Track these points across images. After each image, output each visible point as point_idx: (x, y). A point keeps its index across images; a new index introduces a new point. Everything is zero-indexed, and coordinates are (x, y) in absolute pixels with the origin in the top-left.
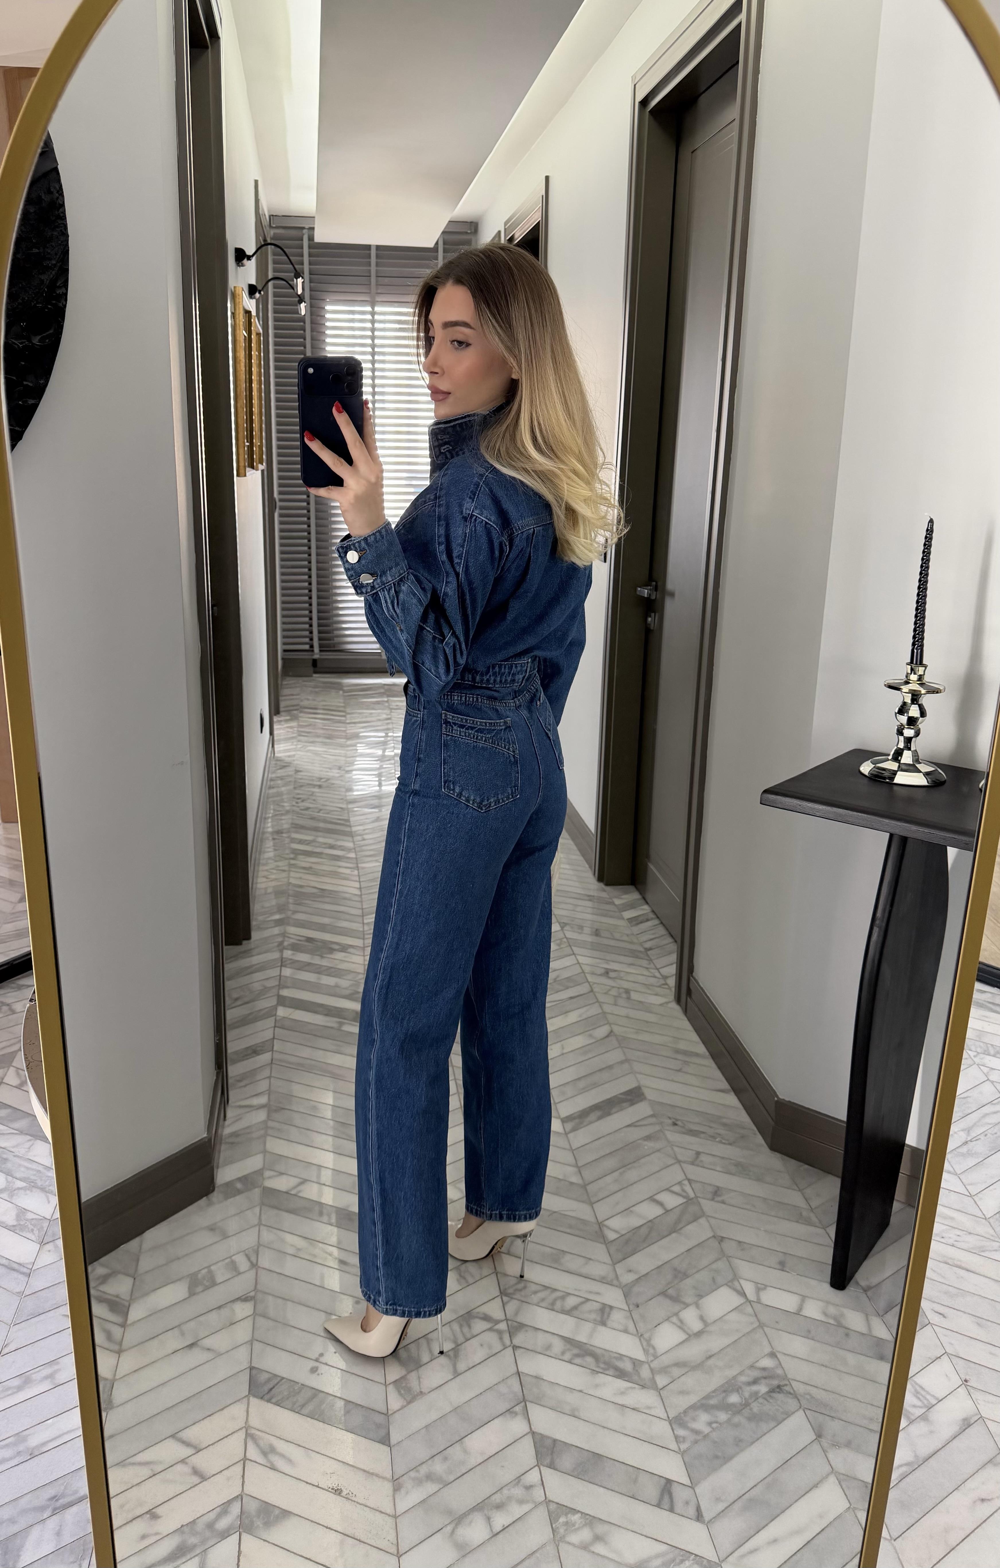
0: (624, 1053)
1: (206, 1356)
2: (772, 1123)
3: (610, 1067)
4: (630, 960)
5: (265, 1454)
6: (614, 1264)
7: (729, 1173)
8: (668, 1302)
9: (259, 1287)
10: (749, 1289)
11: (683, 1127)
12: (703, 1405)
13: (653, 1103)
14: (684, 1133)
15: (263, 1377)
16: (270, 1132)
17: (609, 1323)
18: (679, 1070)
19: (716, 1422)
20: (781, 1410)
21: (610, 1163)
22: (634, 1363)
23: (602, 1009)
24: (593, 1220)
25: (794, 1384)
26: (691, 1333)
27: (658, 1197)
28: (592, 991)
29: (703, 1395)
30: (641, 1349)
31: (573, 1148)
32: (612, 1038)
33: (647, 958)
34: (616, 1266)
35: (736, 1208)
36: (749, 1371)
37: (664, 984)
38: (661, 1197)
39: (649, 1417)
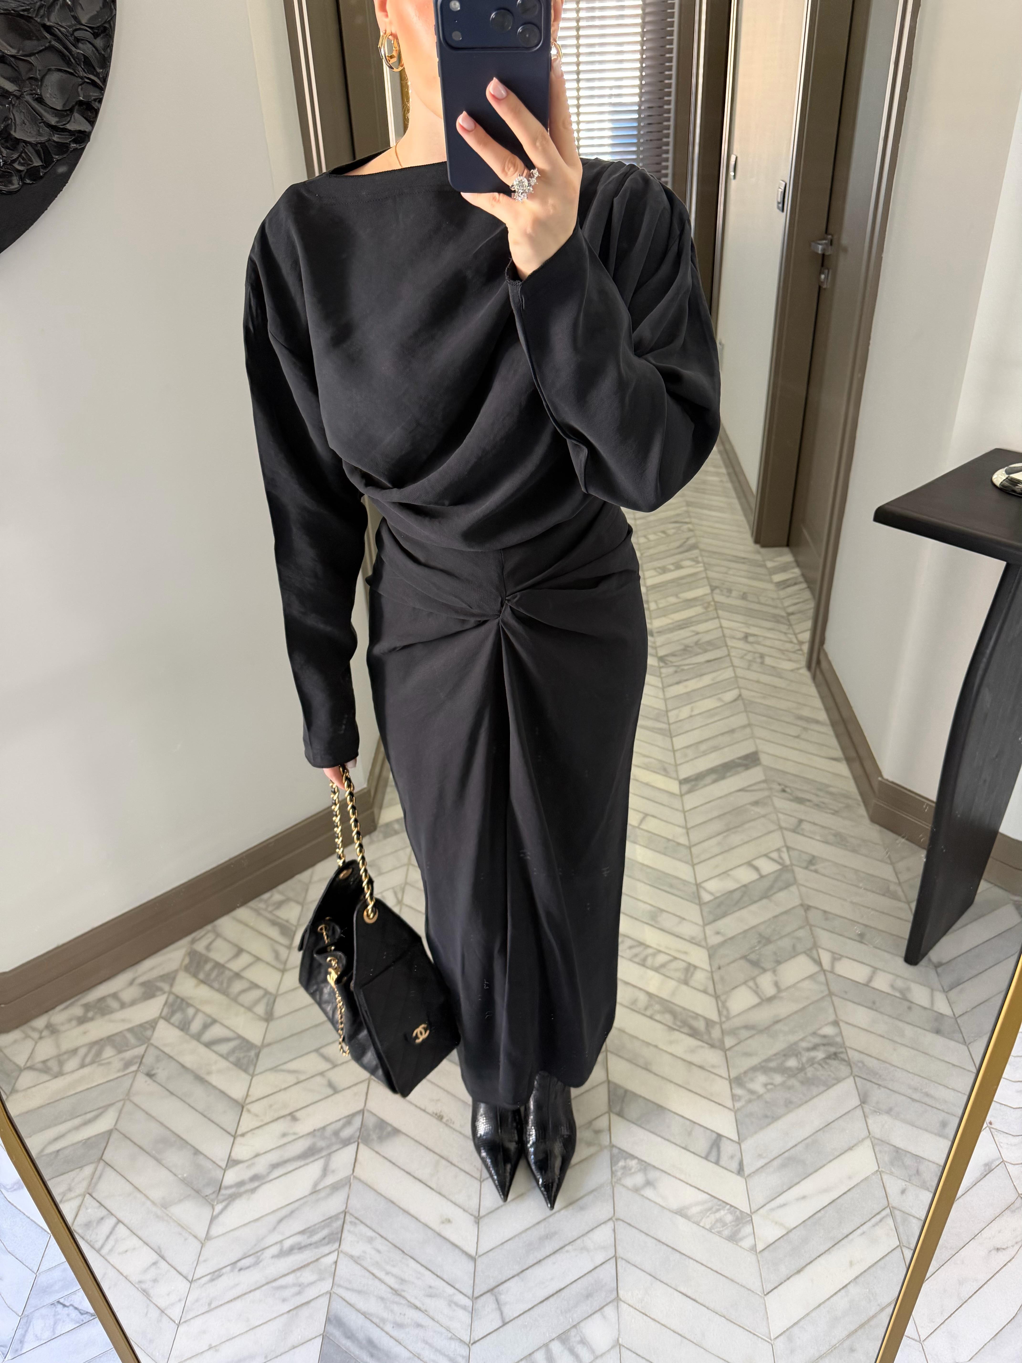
0: (748, 716)
2: (875, 798)
3: (733, 732)
4: (770, 625)
6: (705, 925)
7: (826, 843)
8: (748, 966)
10: (825, 958)
11: (791, 794)
12: (763, 1068)
13: (767, 769)
14: (790, 800)
17: (692, 983)
18: (797, 737)
19: (772, 1084)
20: (833, 1076)
21: (716, 826)
22: (707, 1023)
23: (735, 673)
24: (693, 880)
25: (850, 1052)
26: (764, 998)
27: (756, 863)
28: (729, 655)
29: (764, 1057)
30: (716, 1009)
31: (686, 809)
32: (740, 702)
33: (786, 622)
34: (706, 927)
35: (828, 879)
36: (811, 1038)
37: (798, 650)
38: (759, 863)
39: (714, 1075)
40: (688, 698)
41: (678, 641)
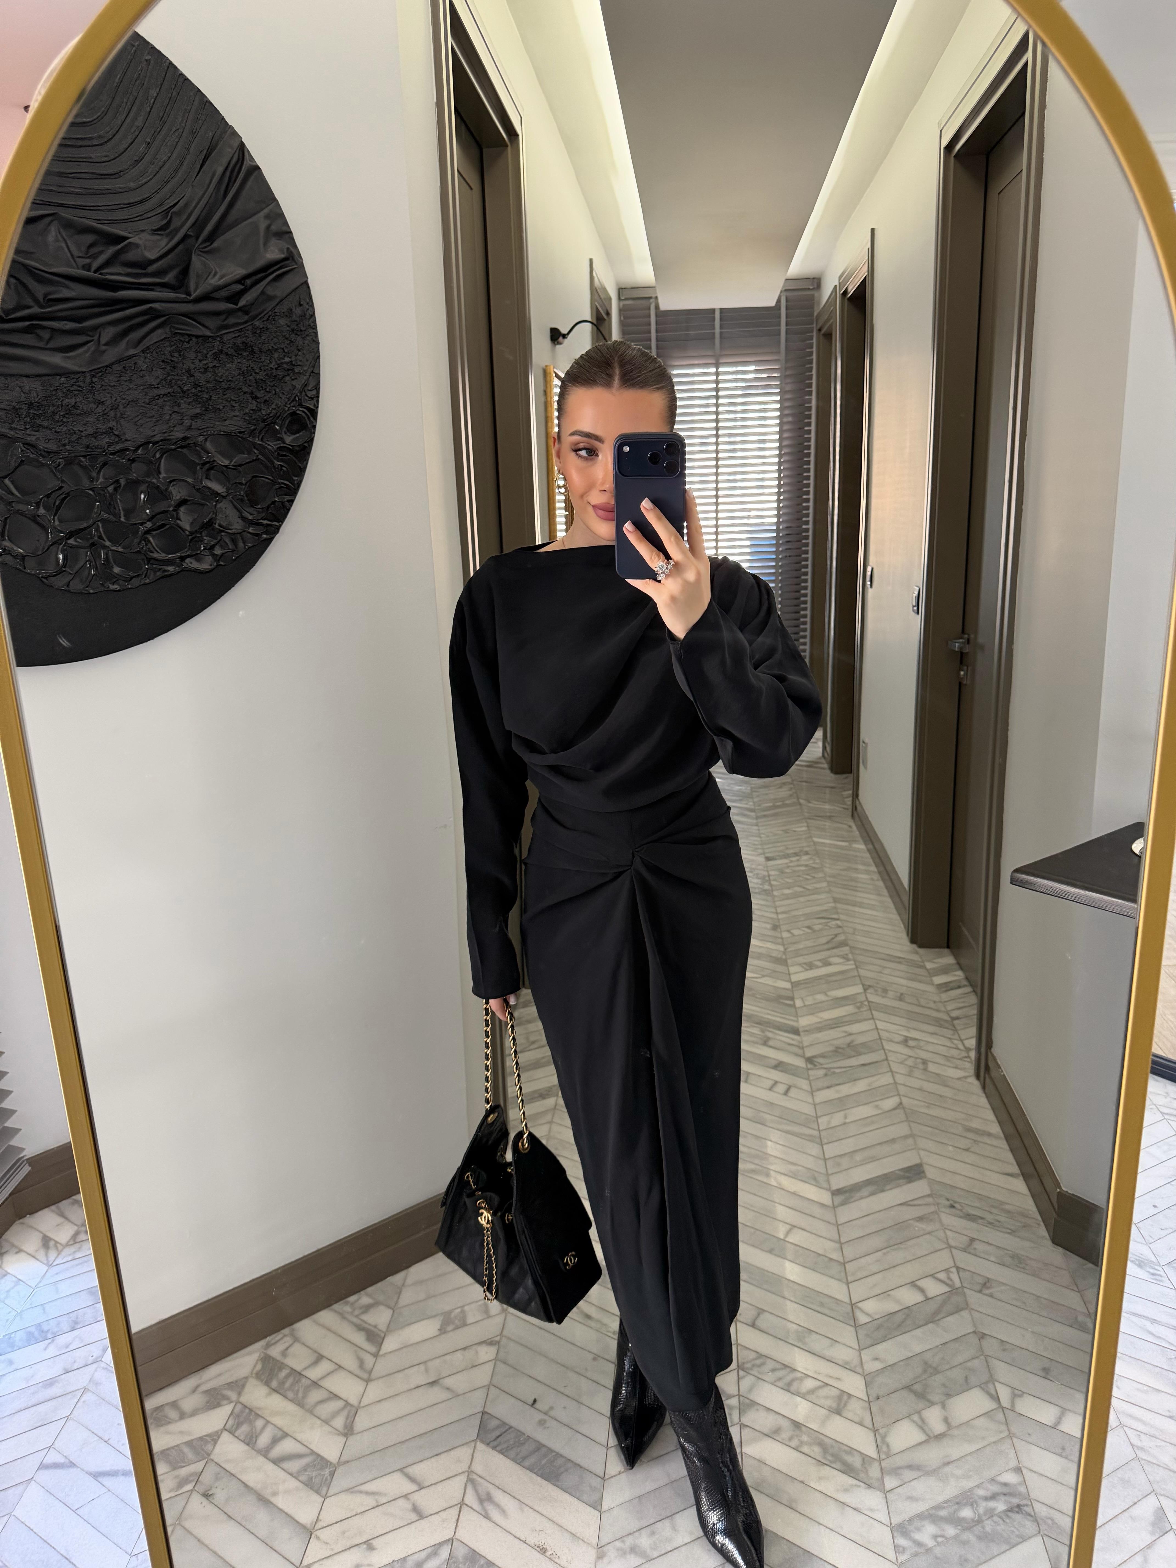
0: (910, 1126)
1: (445, 1395)
2: (1055, 1215)
3: (893, 1141)
4: (930, 1028)
5: (481, 1501)
6: (861, 1349)
7: (1003, 1264)
8: (912, 1398)
9: (505, 1333)
10: (1004, 1394)
11: (961, 1211)
12: (931, 1516)
13: (932, 1182)
14: (961, 1217)
15: (493, 1423)
17: (845, 1414)
18: (968, 1150)
19: (943, 1536)
20: (1017, 1533)
21: (876, 1242)
22: (864, 1460)
23: (894, 1080)
24: (847, 1300)
25: (1036, 1505)
26: (932, 1435)
27: (920, 1283)
28: (887, 1059)
29: (933, 1503)
30: (874, 1445)
31: (839, 1223)
32: (900, 1111)
33: (951, 1027)
34: (863, 1352)
35: (1004, 1304)
36: (988, 1485)
37: (966, 1057)
38: (924, 1283)
39: (872, 1520)
40: (841, 1104)
41: (828, 1041)
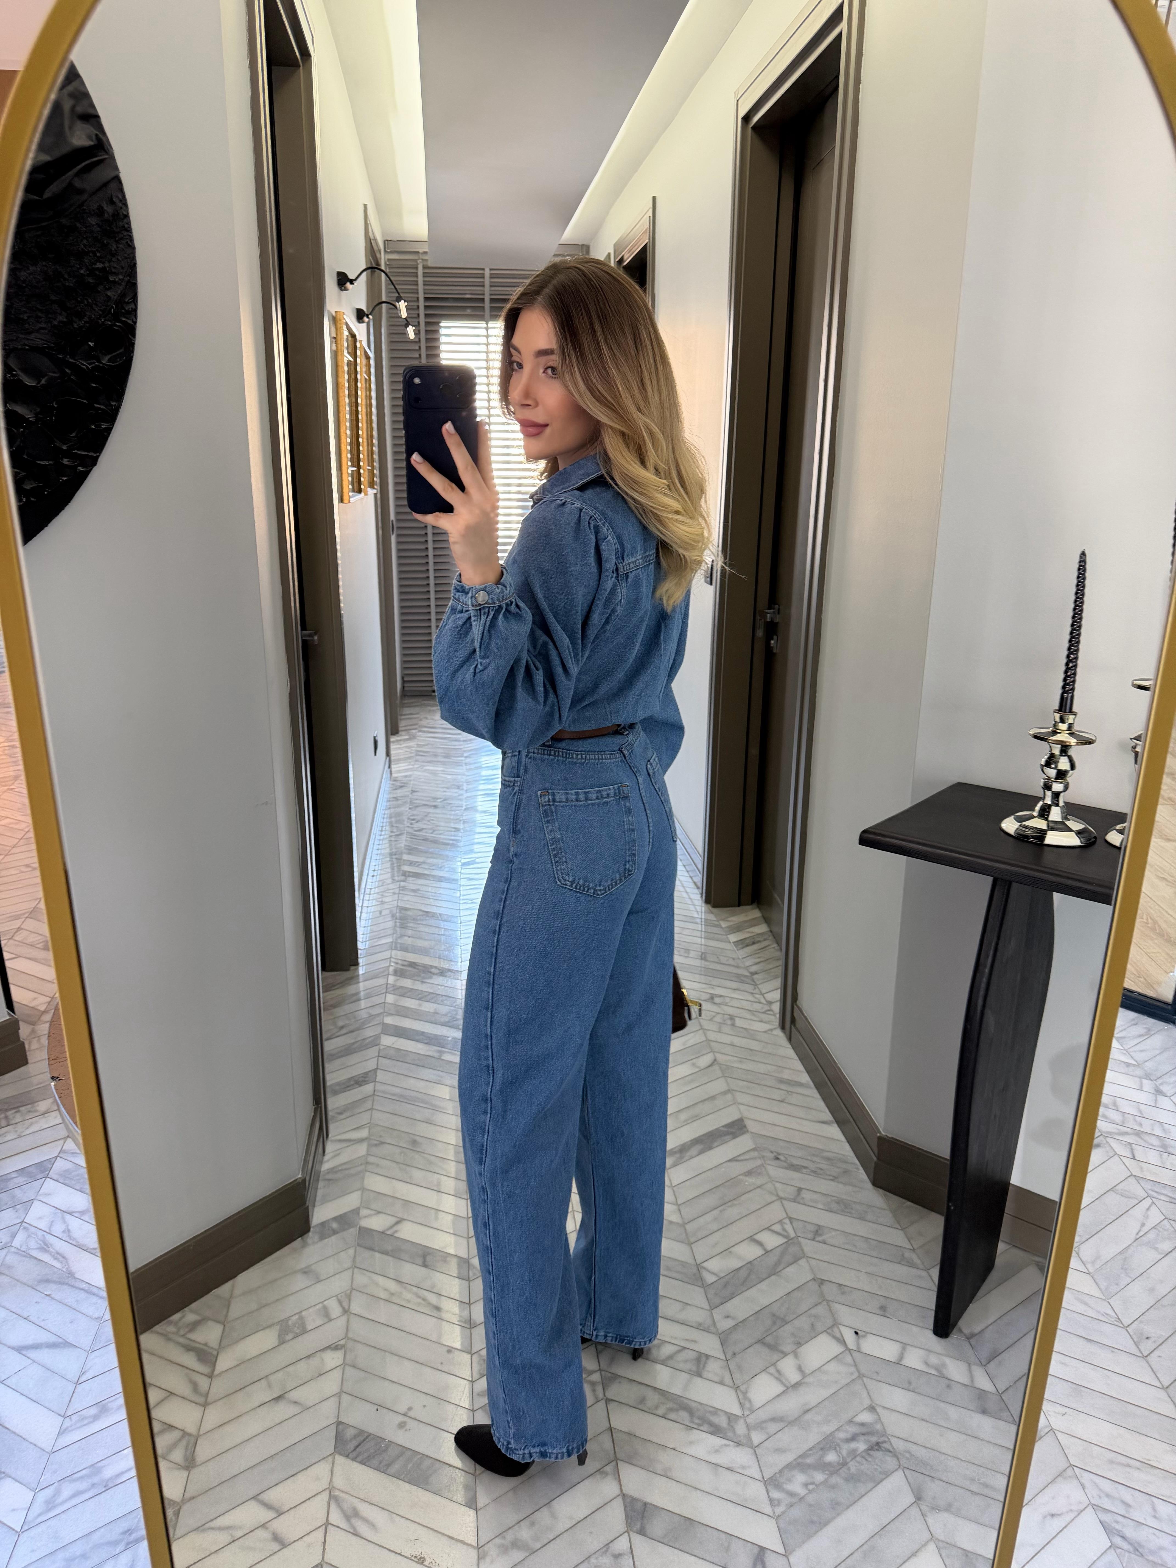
0: (727, 1082)
1: (294, 1409)
2: (875, 1159)
3: (713, 1098)
4: (734, 985)
5: (348, 1518)
6: (712, 1308)
7: (830, 1211)
8: (765, 1351)
9: (350, 1335)
10: (849, 1336)
11: (786, 1162)
12: (799, 1465)
13: (755, 1136)
14: (786, 1168)
15: (350, 1433)
16: (370, 1167)
17: (705, 1374)
18: (782, 1101)
19: (813, 1483)
20: (880, 1469)
21: (711, 1201)
22: (729, 1419)
23: (706, 1037)
24: (691, 1261)
25: (894, 1441)
26: (789, 1385)
27: (758, 1237)
29: (799, 1452)
30: (737, 1402)
32: (716, 1067)
33: (752, 983)
34: (714, 1312)
35: (837, 1249)
36: (847, 1427)
37: (769, 1010)
38: (761, 1237)
39: (745, 1477)
